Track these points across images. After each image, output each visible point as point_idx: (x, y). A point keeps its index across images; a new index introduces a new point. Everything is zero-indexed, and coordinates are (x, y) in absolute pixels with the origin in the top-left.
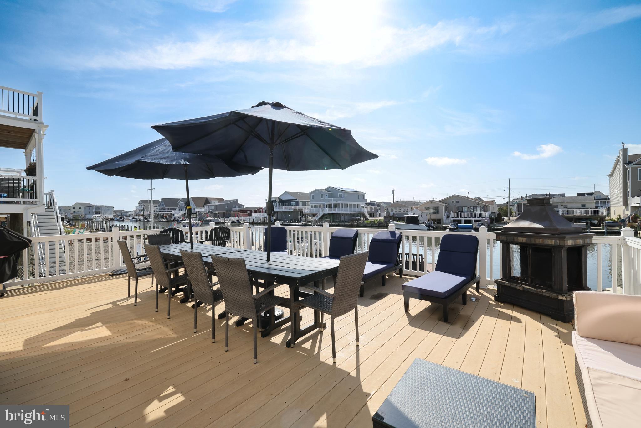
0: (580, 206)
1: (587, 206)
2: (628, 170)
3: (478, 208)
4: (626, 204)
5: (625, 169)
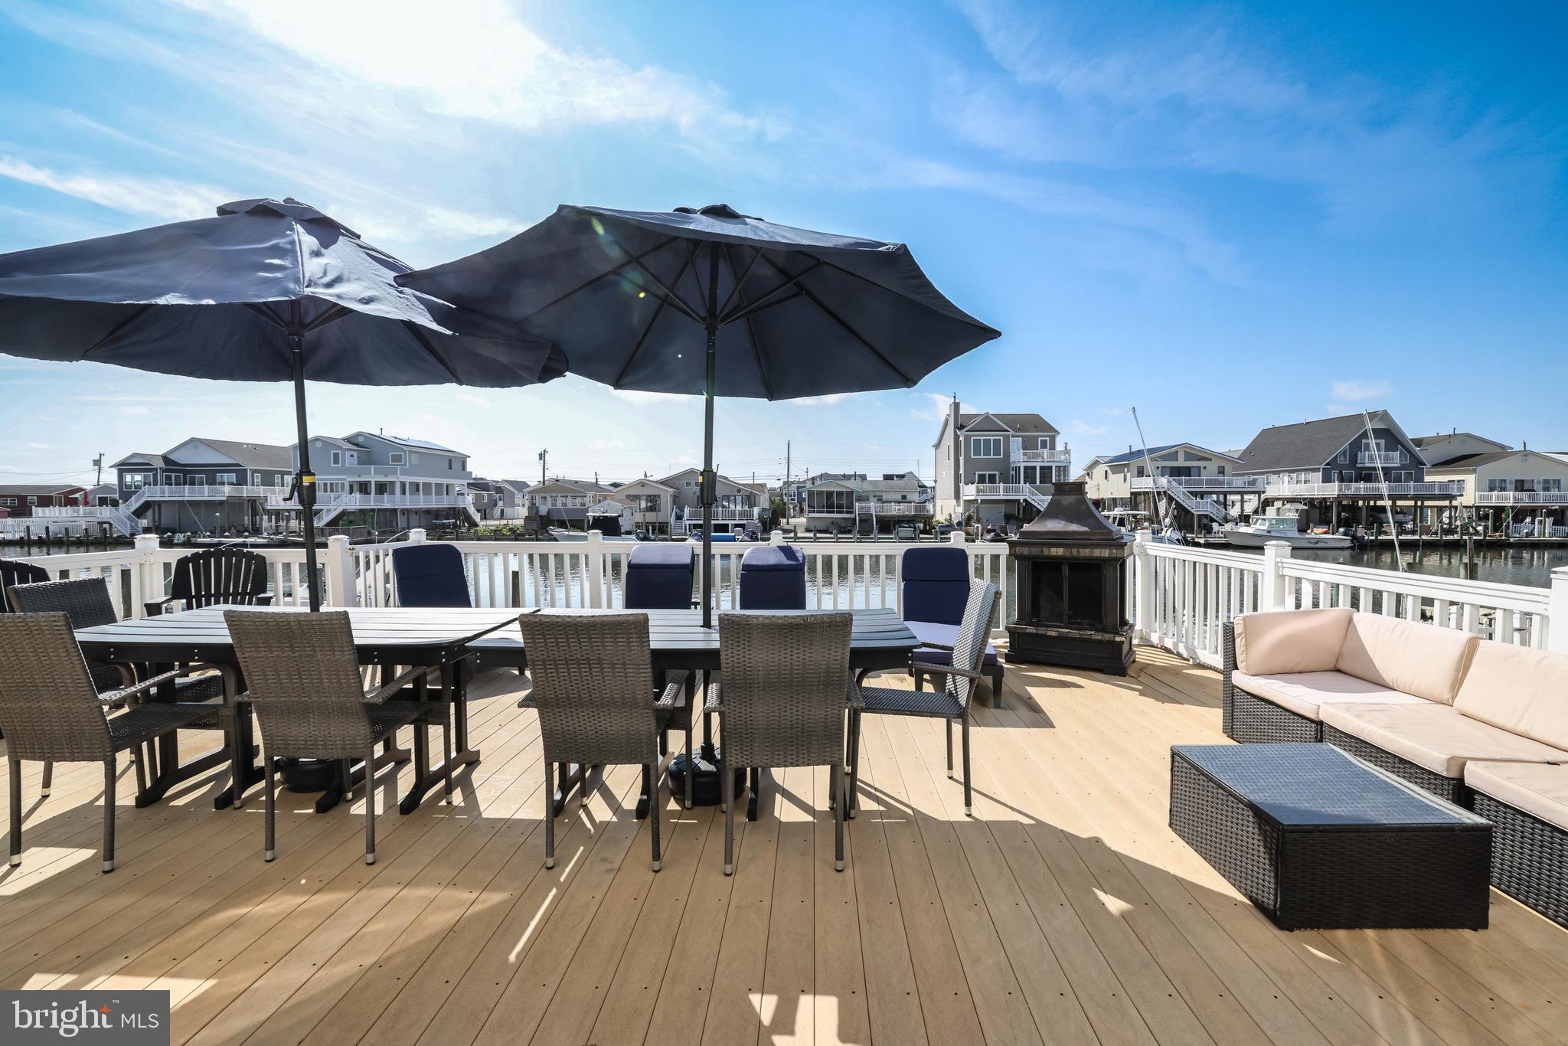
0: (899, 497)
1: (909, 498)
2: (961, 439)
3: (739, 499)
4: (957, 496)
5: (956, 437)
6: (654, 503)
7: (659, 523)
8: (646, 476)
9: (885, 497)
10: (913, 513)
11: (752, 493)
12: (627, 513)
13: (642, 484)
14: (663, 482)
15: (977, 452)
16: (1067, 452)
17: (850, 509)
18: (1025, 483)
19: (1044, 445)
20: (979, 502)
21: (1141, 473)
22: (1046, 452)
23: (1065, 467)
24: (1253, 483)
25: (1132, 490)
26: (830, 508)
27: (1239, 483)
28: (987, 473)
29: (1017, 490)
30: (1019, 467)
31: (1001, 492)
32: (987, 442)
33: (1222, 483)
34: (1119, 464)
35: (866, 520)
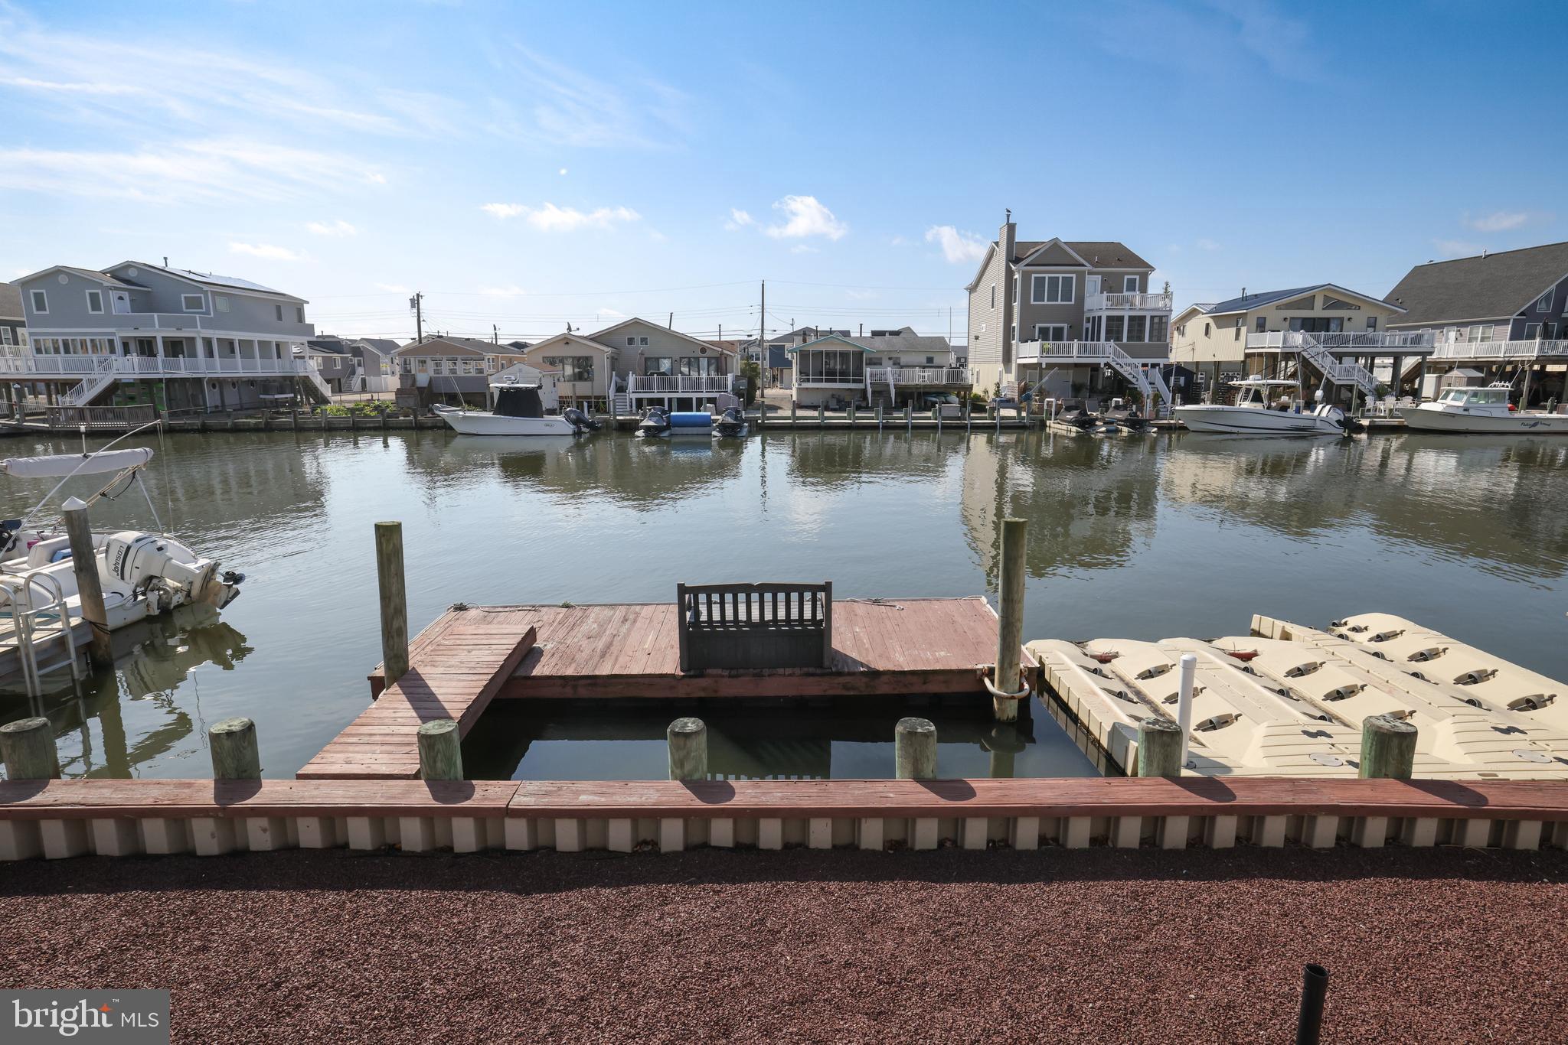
0: (924, 361)
1: (937, 361)
2: (1016, 276)
3: (704, 362)
4: (1007, 358)
5: (1009, 273)
6: (584, 369)
7: (596, 397)
8: (569, 329)
9: (904, 360)
10: (944, 382)
11: (722, 354)
12: (547, 383)
13: (566, 340)
14: (595, 338)
15: (1039, 297)
16: (1167, 294)
17: (859, 377)
18: (1107, 339)
19: (1131, 286)
20: (1044, 366)
21: (1261, 326)
22: (1137, 296)
23: (1161, 317)
24: (1417, 340)
25: (1247, 351)
26: (831, 375)
27: (1393, 339)
28: (1051, 325)
29: (1095, 351)
30: (1100, 318)
31: (1074, 352)
32: (1054, 282)
33: (1373, 341)
34: (1229, 315)
35: (881, 391)
